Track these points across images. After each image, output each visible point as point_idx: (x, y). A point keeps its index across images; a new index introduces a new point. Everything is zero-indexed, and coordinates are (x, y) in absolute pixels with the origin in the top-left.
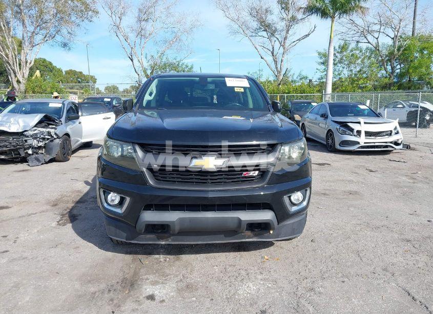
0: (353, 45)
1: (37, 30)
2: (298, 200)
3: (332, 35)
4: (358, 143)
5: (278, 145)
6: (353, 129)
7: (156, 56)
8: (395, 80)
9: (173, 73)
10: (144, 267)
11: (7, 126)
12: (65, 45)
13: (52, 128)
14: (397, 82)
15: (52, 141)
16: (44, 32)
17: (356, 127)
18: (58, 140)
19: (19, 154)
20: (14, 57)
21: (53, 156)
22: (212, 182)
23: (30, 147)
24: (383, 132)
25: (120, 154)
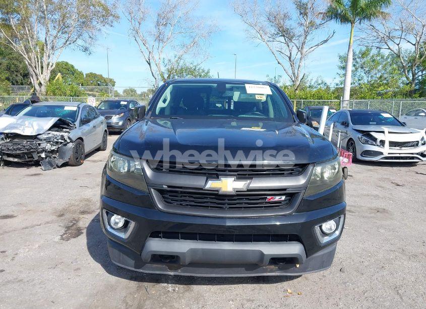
0: (374, 51)
1: (59, 34)
2: (331, 229)
3: (352, 41)
4: (382, 154)
5: (310, 165)
6: (376, 139)
7: (173, 60)
8: (417, 87)
9: (189, 77)
10: (150, 298)
11: (20, 129)
12: (86, 49)
13: (66, 132)
14: (418, 90)
15: (66, 145)
16: (66, 36)
17: (379, 137)
18: (71, 143)
19: (32, 157)
20: (36, 59)
21: (66, 160)
22: (230, 208)
23: (44, 150)
24: (409, 142)
25: (126, 169)
